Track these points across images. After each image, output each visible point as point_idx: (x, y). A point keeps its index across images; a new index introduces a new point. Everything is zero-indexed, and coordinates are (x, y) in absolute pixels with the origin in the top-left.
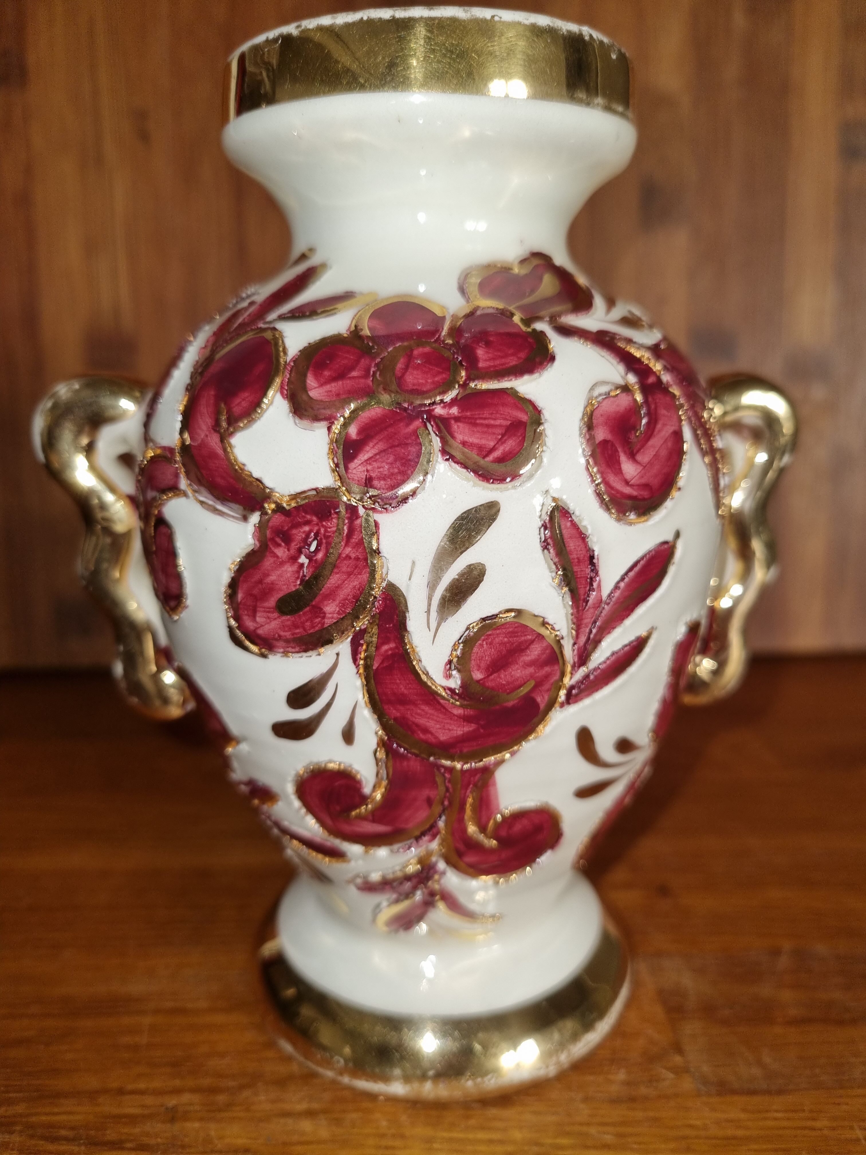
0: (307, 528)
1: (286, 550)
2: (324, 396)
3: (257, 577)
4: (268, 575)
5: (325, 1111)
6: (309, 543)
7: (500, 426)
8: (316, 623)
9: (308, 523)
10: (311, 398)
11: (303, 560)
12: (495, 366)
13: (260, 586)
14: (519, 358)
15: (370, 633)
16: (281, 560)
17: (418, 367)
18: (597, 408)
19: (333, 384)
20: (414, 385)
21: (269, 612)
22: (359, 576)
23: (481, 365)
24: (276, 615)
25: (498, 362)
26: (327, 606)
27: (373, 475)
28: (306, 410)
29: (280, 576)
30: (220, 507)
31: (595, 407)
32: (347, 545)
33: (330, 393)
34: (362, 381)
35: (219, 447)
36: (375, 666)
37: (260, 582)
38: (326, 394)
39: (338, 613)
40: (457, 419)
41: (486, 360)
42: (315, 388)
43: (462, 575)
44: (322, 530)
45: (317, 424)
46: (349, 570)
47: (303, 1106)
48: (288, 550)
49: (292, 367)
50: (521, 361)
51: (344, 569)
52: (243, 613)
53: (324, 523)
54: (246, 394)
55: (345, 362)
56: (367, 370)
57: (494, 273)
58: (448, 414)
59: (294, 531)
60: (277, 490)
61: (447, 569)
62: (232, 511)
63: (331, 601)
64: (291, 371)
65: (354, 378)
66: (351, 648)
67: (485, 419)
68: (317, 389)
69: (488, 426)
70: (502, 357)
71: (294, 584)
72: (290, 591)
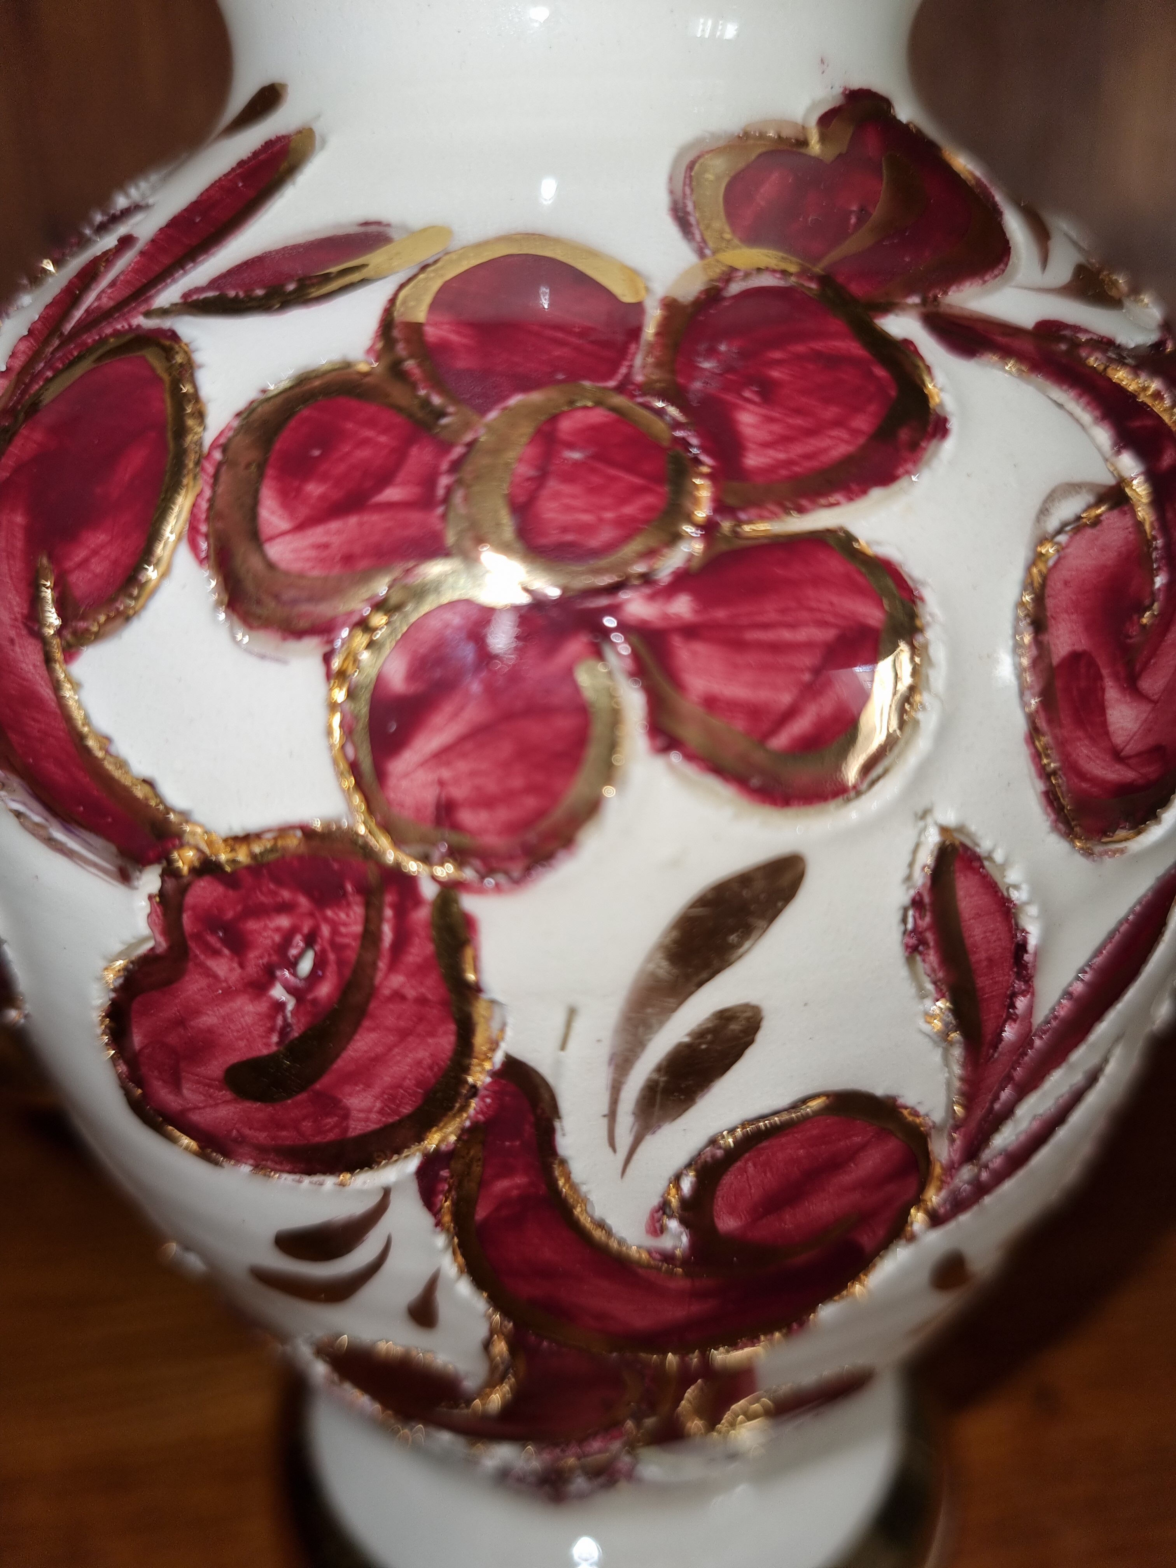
0: (284, 922)
1: (235, 965)
2: (308, 559)
3: (171, 1011)
4: (197, 1013)
6: (292, 959)
7: (808, 645)
8: (325, 1125)
9: (285, 908)
10: (271, 566)
11: (278, 992)
12: (790, 463)
13: (182, 1031)
14: (855, 432)
15: (463, 1157)
16: (224, 985)
17: (571, 474)
18: (1056, 564)
19: (334, 525)
20: (565, 529)
21: (210, 1086)
22: (430, 1041)
23: (753, 460)
24: (227, 1094)
25: (797, 450)
26: (350, 1095)
27: (459, 793)
28: (259, 602)
29: (227, 1019)
30: (59, 835)
31: (1051, 563)
32: (393, 966)
33: (325, 554)
34: (415, 516)
35: (42, 677)
36: (481, 1214)
37: (180, 1022)
38: (313, 553)
39: (381, 1112)
40: (690, 631)
41: (766, 445)
42: (283, 534)
43: (700, 1034)
44: (326, 930)
45: (293, 645)
46: (402, 1023)
48: (242, 966)
49: (219, 466)
50: (861, 440)
51: (390, 1021)
52: (150, 1073)
53: (329, 913)
54: (101, 538)
55: (364, 453)
56: (429, 481)
57: (760, 155)
58: (666, 617)
59: (252, 925)
60: (197, 816)
61: (662, 1023)
62: (90, 851)
63: (362, 1086)
64: (216, 477)
65: (390, 506)
66: (419, 1185)
67: (765, 626)
68: (288, 538)
69: (776, 648)
70: (810, 433)
71: (264, 1040)
72: (254, 1054)
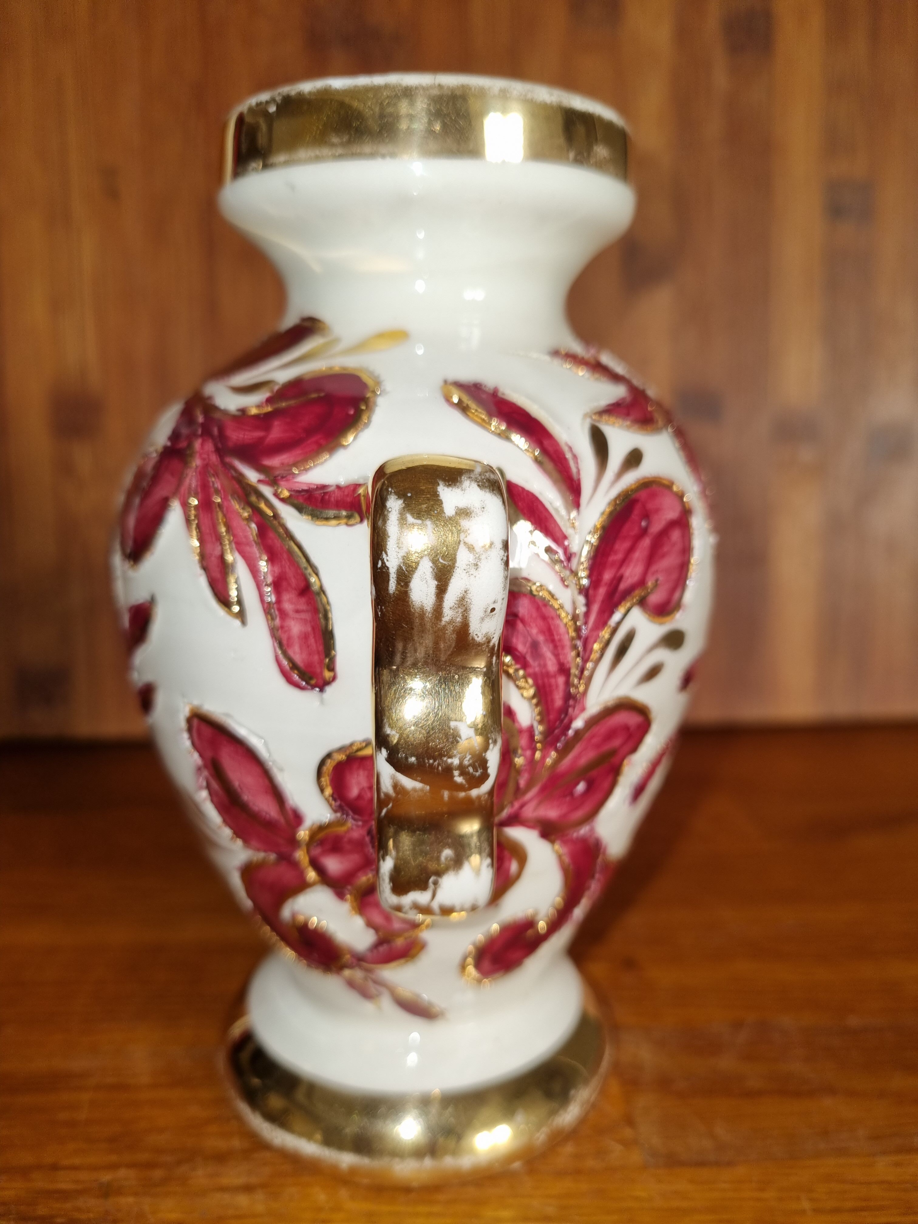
5: (263, 1186)
47: (241, 1180)
